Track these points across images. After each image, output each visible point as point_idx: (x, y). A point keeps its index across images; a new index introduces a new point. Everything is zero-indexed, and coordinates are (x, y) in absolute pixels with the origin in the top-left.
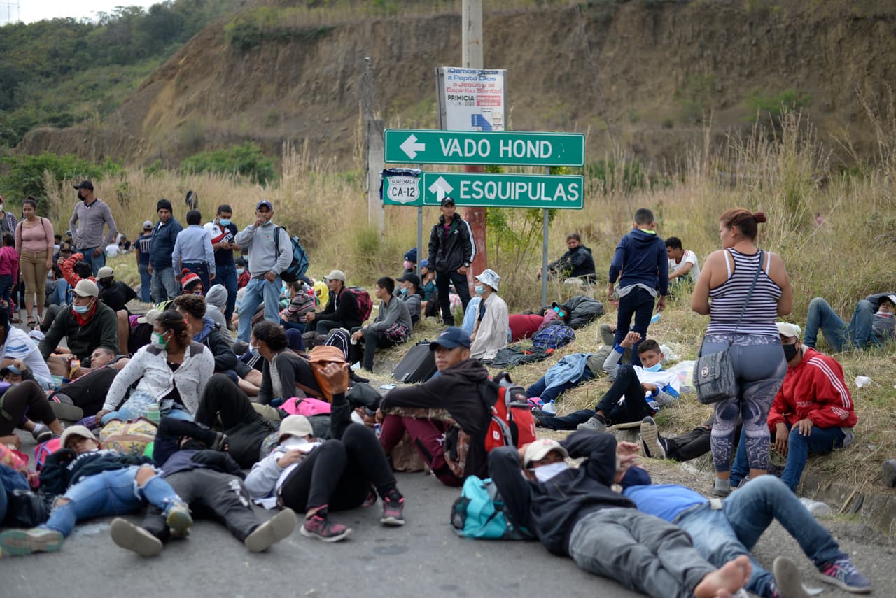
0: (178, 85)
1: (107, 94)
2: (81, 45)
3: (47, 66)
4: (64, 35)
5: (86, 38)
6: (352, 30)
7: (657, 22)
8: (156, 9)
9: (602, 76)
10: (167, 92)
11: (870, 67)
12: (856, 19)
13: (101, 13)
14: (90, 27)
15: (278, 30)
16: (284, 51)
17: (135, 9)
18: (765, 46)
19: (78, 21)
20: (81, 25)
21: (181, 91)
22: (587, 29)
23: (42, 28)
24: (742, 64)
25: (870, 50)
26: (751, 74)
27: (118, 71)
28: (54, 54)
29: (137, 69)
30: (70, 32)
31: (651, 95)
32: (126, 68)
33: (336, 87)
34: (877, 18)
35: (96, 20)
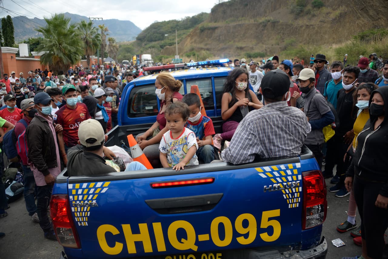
0: (191, 38)
1: (182, 37)
2: (177, 25)
3: (170, 30)
4: (174, 23)
5: (178, 24)
6: (221, 27)
7: (274, 25)
8: (193, 17)
9: (264, 36)
10: (189, 39)
11: (308, 34)
12: (307, 25)
13: (182, 18)
14: (179, 21)
15: (208, 28)
16: (209, 32)
17: (189, 17)
18: (292, 31)
19: (177, 20)
20: (177, 21)
21: (191, 39)
22: (262, 27)
23: (169, 22)
24: (288, 34)
25: (309, 31)
26: (289, 36)
27: (185, 31)
28: (172, 28)
29: (189, 30)
30: (175, 23)
31: (272, 39)
32: (186, 31)
33: (218, 38)
34: (311, 25)
35: (180, 20)
